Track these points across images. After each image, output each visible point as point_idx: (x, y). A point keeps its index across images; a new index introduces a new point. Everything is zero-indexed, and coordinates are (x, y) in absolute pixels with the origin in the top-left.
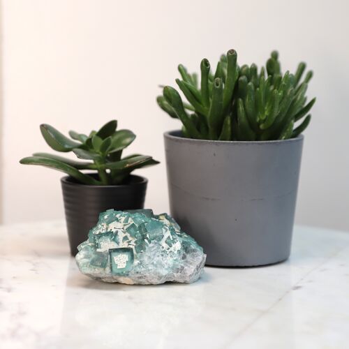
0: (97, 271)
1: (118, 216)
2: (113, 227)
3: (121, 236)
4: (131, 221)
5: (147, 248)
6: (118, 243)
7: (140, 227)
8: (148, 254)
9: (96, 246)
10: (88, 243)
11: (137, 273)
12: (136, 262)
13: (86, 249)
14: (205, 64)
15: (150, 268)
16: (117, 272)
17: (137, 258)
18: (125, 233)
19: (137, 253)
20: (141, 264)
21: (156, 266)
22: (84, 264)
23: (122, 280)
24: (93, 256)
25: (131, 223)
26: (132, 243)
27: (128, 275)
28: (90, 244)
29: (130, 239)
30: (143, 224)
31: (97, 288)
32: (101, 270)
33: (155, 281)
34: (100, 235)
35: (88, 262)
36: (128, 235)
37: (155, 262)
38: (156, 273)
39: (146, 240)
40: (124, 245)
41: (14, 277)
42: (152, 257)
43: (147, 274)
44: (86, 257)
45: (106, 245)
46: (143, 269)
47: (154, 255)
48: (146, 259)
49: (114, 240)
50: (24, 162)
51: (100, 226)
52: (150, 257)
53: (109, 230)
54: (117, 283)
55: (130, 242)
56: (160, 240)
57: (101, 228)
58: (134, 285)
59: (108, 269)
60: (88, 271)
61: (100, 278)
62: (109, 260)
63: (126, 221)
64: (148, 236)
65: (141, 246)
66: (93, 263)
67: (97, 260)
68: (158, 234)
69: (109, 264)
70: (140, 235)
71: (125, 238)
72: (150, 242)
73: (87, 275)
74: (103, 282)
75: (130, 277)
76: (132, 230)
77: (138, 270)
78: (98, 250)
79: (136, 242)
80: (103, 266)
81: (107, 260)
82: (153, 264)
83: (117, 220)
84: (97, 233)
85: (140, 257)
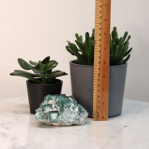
0: (44, 121)
1: (52, 97)
2: (50, 102)
3: (54, 106)
4: (57, 100)
5: (64, 111)
6: (52, 109)
7: (61, 102)
8: (65, 113)
9: (43, 110)
10: (40, 109)
11: (61, 121)
12: (60, 117)
13: (39, 111)
14: (87, 34)
15: (66, 119)
16: (53, 121)
17: (60, 115)
18: (55, 104)
19: (61, 113)
20: (62, 117)
21: (68, 118)
22: (39, 118)
23: (54, 124)
24: (43, 114)
25: (58, 101)
26: (58, 109)
27: (57, 122)
28: (41, 109)
29: (57, 107)
30: (63, 101)
31: (44, 127)
32: (46, 120)
33: (68, 124)
34: (45, 106)
35: (40, 117)
36: (57, 105)
37: (68, 117)
38: (68, 121)
39: (64, 108)
40: (55, 110)
41: (9, 123)
42: (66, 114)
43: (65, 122)
44: (40, 115)
45: (48, 110)
46: (63, 120)
47: (67, 113)
48: (64, 115)
49: (51, 108)
50: (11, 74)
51: (45, 102)
52: (65, 115)
53: (48, 103)
54: (52, 125)
55: (57, 108)
56: (69, 107)
57: (45, 103)
58: (59, 126)
59: (49, 120)
60: (41, 120)
61: (45, 123)
62: (49, 116)
63: (56, 99)
64: (65, 106)
65: (62, 110)
66: (42, 117)
67: (44, 116)
68: (69, 105)
69: (49, 118)
70: (61, 105)
71: (55, 107)
72: (66, 108)
73: (40, 122)
74: (46, 125)
75: (58, 123)
76: (58, 103)
77: (61, 120)
78: (45, 112)
79: (60, 108)
80: (47, 118)
81: (48, 116)
82: (67, 117)
83: (52, 99)
84: (44, 105)
85: (62, 115)
